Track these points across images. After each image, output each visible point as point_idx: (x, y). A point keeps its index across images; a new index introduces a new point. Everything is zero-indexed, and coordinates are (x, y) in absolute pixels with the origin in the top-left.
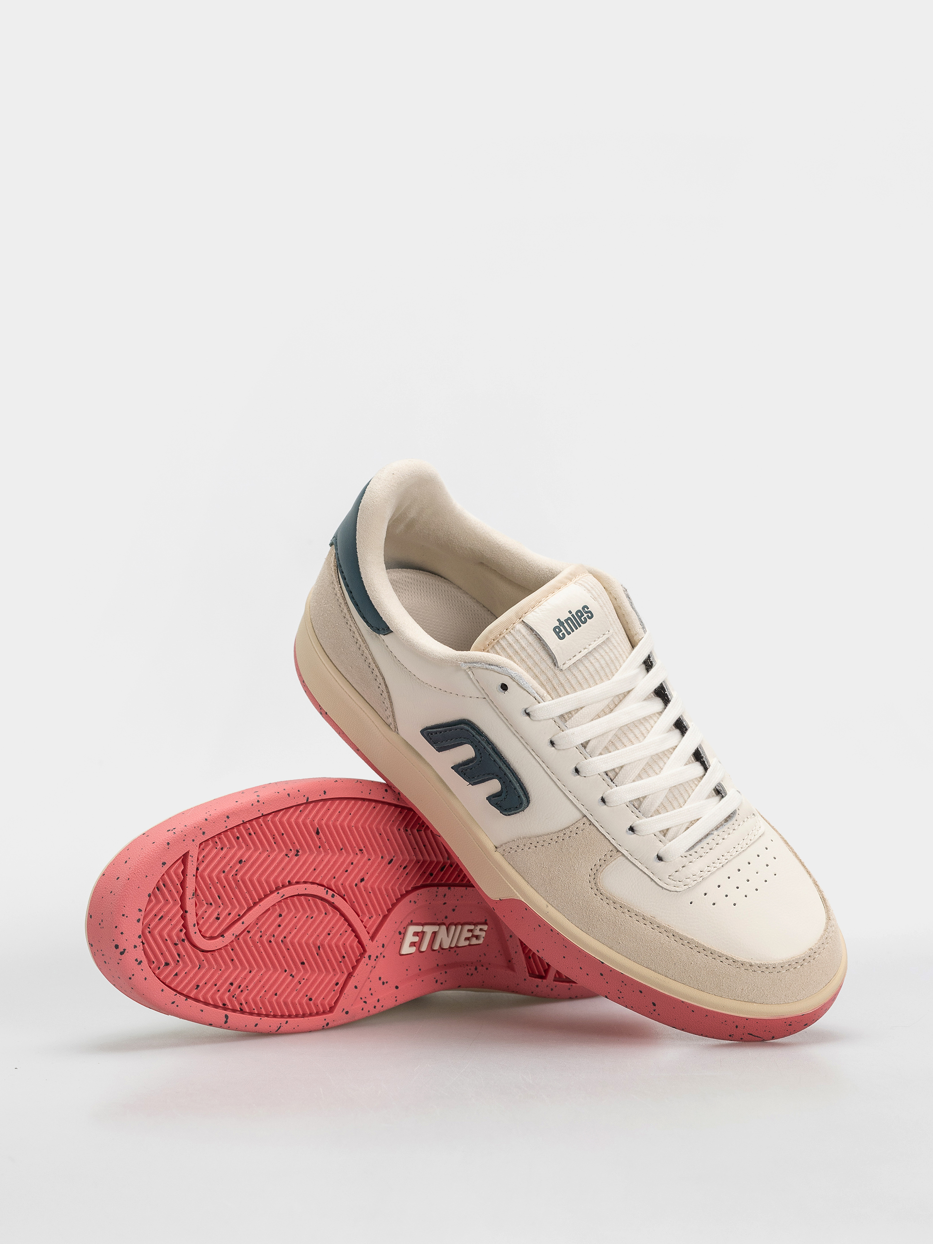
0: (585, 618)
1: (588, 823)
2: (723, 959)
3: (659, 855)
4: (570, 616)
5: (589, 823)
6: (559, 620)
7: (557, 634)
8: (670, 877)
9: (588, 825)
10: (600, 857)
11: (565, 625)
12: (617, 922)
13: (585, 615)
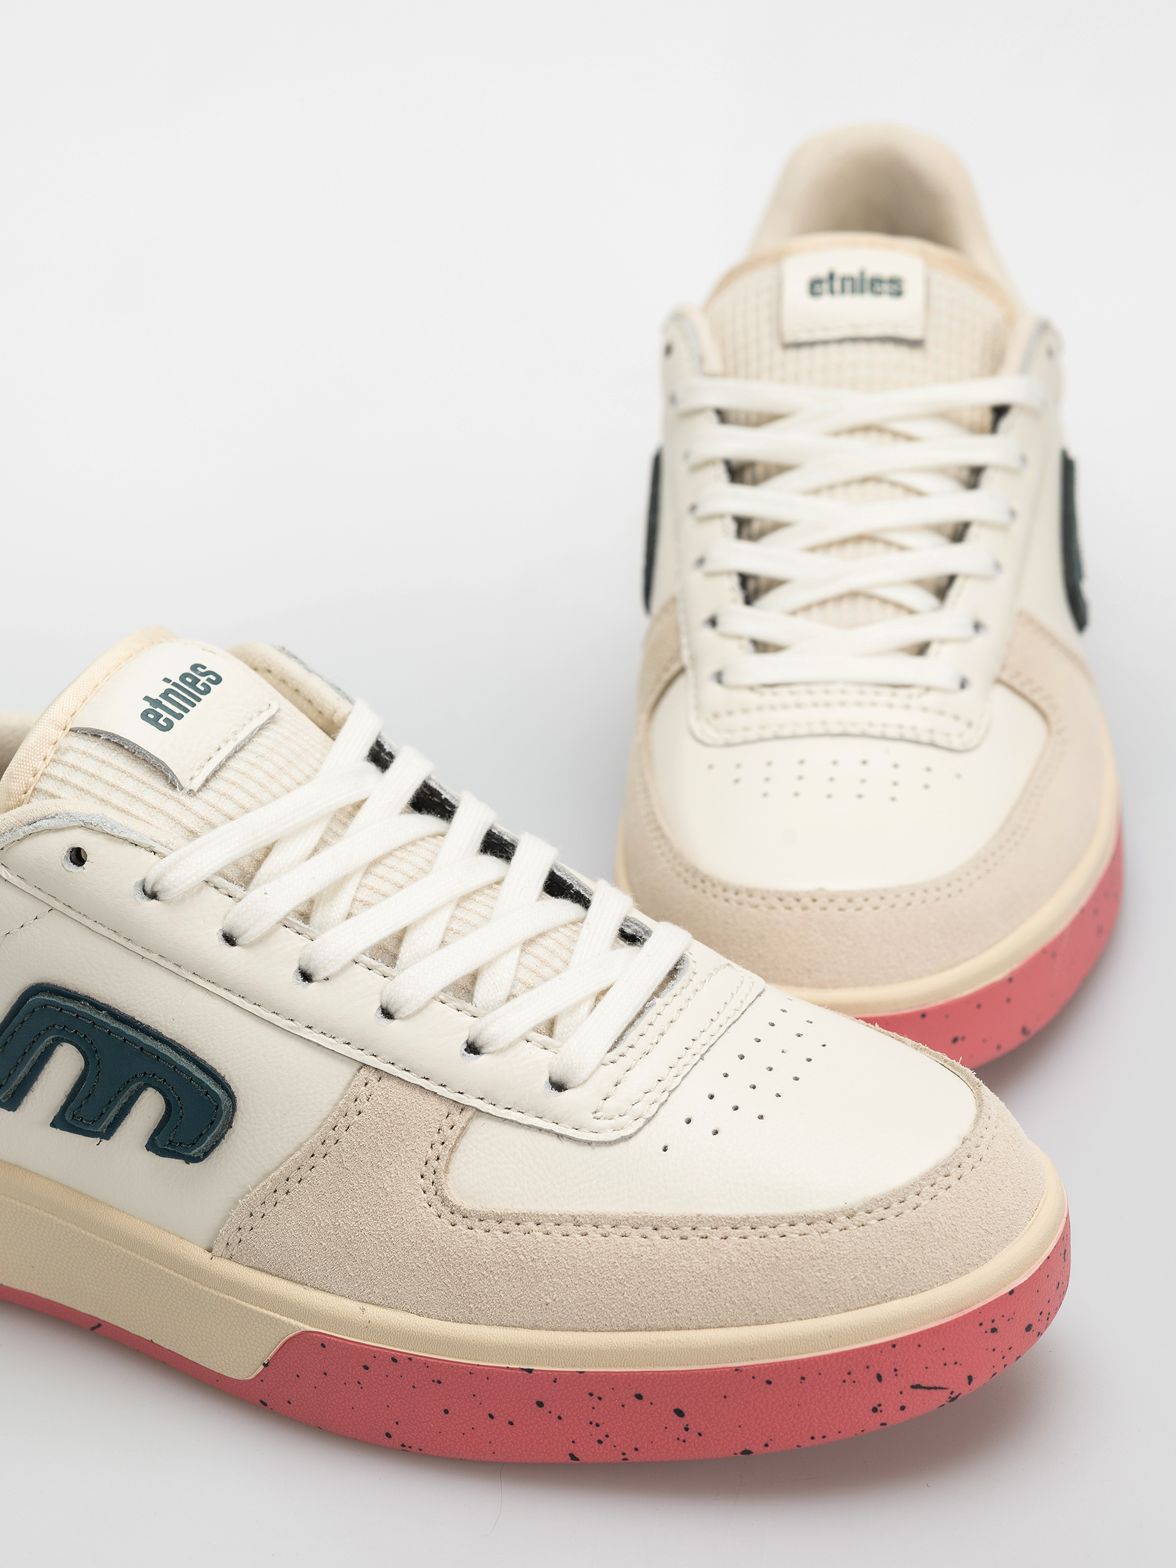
0: (204, 684)
1: (373, 1078)
2: (784, 1227)
3: (554, 1079)
4: (169, 686)
5: (377, 1076)
6: (147, 698)
7: (155, 722)
8: (598, 1115)
9: (375, 1081)
10: (430, 1140)
11: (165, 703)
12: (522, 1257)
13: (203, 680)
